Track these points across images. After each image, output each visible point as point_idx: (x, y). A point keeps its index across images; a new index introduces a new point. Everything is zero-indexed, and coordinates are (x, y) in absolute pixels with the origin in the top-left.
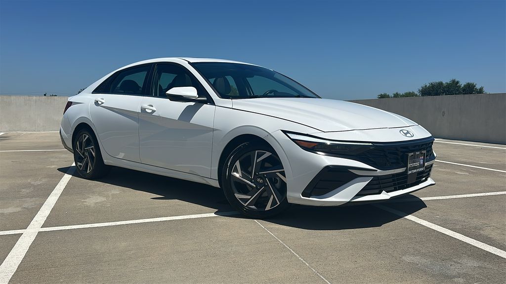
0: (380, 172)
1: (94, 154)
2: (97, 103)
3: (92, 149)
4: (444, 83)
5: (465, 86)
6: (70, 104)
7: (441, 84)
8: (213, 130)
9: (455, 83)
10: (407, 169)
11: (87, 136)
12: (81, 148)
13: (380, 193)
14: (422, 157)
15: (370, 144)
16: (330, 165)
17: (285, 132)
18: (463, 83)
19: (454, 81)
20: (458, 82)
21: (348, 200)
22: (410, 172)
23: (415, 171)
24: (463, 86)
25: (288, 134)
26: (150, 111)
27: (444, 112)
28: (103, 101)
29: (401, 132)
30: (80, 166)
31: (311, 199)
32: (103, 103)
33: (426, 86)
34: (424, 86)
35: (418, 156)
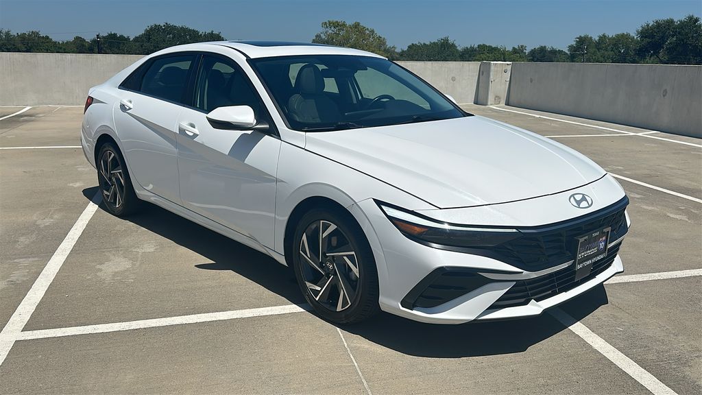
0: (527, 275)
1: (122, 182)
2: (123, 107)
3: (120, 173)
4: (675, 20)
6: (90, 101)
7: (671, 22)
8: (277, 181)
9: (692, 21)
10: (574, 263)
11: (113, 155)
12: (106, 170)
13: (526, 303)
14: (604, 238)
15: (514, 230)
16: (446, 267)
17: (379, 203)
19: (691, 18)
21: (473, 318)
22: (579, 267)
23: (589, 262)
25: (383, 207)
26: (191, 134)
27: (665, 91)
28: (131, 105)
29: (572, 199)
30: (108, 196)
31: (414, 312)
32: (130, 109)
33: (648, 25)
35: (597, 238)
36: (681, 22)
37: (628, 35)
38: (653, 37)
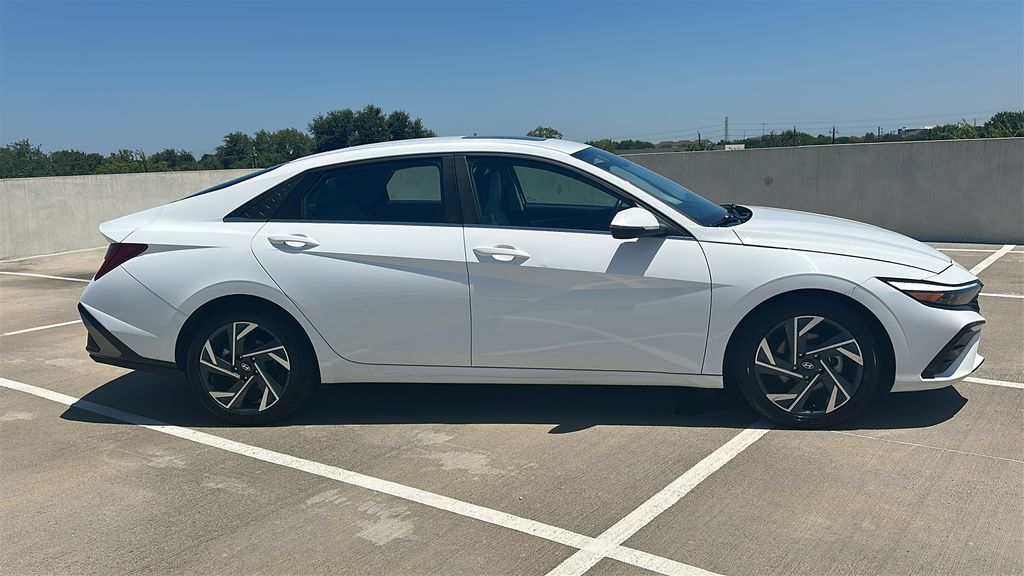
1: (287, 364)
3: (279, 352)
4: (354, 111)
5: (391, 117)
7: (348, 114)
8: (712, 286)
9: (373, 113)
11: (254, 327)
12: (223, 356)
18: (387, 112)
19: (371, 109)
20: (378, 111)
24: (387, 117)
25: (891, 283)
30: (226, 399)
31: (936, 379)
33: (321, 118)
34: (317, 117)
36: (359, 112)
37: (294, 131)
38: (332, 133)
